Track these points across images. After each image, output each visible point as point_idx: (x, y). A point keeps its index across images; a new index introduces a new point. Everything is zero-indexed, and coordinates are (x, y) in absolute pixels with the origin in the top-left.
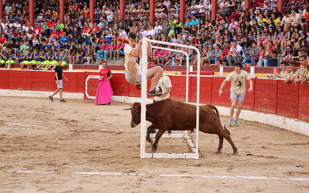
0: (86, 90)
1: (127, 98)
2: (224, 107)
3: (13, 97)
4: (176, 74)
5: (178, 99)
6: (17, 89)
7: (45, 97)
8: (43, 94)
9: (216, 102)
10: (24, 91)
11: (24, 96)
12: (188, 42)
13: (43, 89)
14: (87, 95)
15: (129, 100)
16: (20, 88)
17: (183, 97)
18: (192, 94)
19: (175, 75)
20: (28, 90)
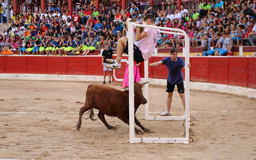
0: (114, 73)
1: (151, 80)
2: (240, 87)
3: (51, 81)
4: (198, 55)
5: (198, 80)
6: (55, 74)
7: (78, 80)
8: (77, 78)
9: (232, 82)
10: (60, 76)
11: (61, 80)
12: (212, 23)
13: (77, 73)
14: (115, 78)
15: (153, 81)
16: (57, 73)
17: (202, 78)
18: (210, 75)
19: (197, 57)
20: (64, 74)
